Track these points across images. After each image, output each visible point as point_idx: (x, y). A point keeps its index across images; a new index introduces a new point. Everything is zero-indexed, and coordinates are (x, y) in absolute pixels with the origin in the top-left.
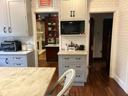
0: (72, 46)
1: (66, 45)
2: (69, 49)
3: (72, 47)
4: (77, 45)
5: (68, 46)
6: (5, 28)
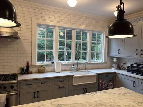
6: (137, 50)
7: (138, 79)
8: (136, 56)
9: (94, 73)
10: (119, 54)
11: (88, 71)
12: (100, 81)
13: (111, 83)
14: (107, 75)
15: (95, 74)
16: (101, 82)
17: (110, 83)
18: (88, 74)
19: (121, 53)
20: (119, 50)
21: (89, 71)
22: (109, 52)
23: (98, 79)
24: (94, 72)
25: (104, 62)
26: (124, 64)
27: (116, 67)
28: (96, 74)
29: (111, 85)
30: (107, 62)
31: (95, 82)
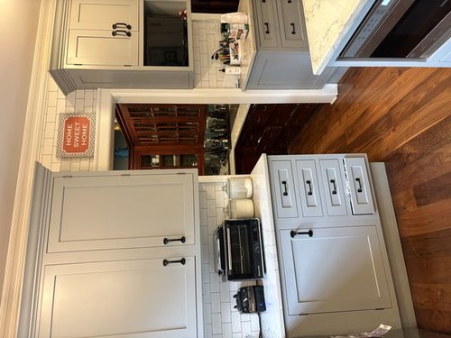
3: (231, 52)
5: (226, 65)
7: (278, 221)
8: (189, 262)
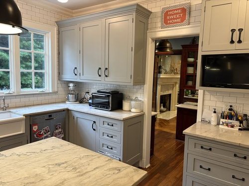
0: (230, 117)
1: (215, 112)
2: (221, 123)
3: (230, 121)
4: (246, 115)
5: (220, 115)
6: (100, 69)
8: (99, 78)
9: (20, 115)
10: (76, 76)
11: (10, 112)
12: (35, 128)
13: (60, 130)
14: (50, 116)
15: (22, 117)
16: (35, 130)
17: (57, 129)
18: (11, 117)
19: (78, 75)
20: (76, 68)
21: (12, 112)
22: (61, 73)
23: (30, 125)
24: (19, 113)
25: (51, 91)
26: (87, 92)
27: (74, 100)
28: (24, 115)
29: (60, 133)
30: (57, 92)
31: (21, 132)
